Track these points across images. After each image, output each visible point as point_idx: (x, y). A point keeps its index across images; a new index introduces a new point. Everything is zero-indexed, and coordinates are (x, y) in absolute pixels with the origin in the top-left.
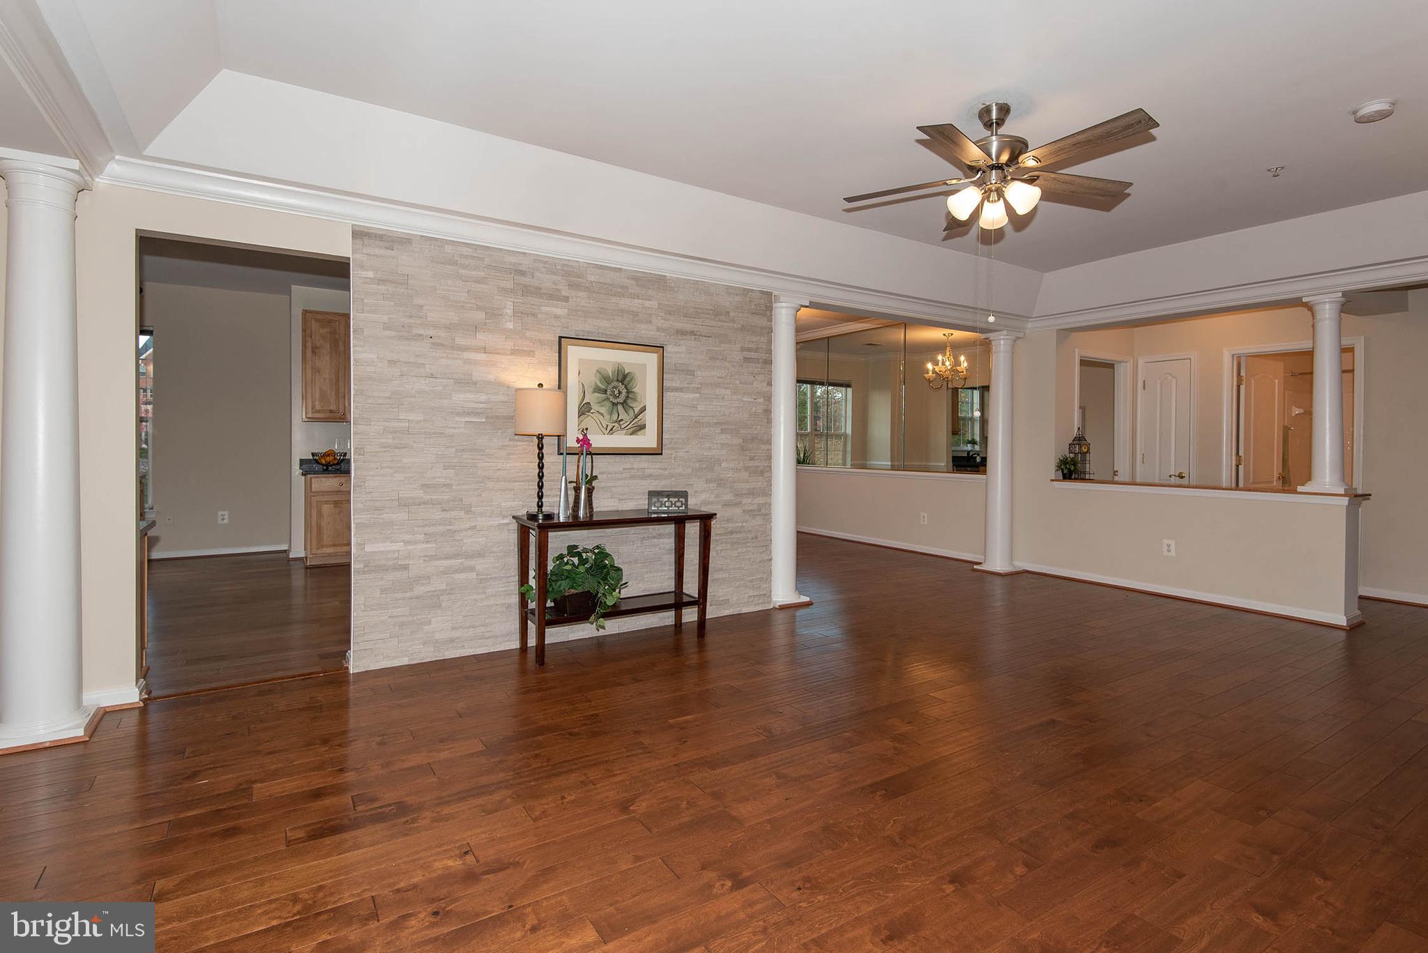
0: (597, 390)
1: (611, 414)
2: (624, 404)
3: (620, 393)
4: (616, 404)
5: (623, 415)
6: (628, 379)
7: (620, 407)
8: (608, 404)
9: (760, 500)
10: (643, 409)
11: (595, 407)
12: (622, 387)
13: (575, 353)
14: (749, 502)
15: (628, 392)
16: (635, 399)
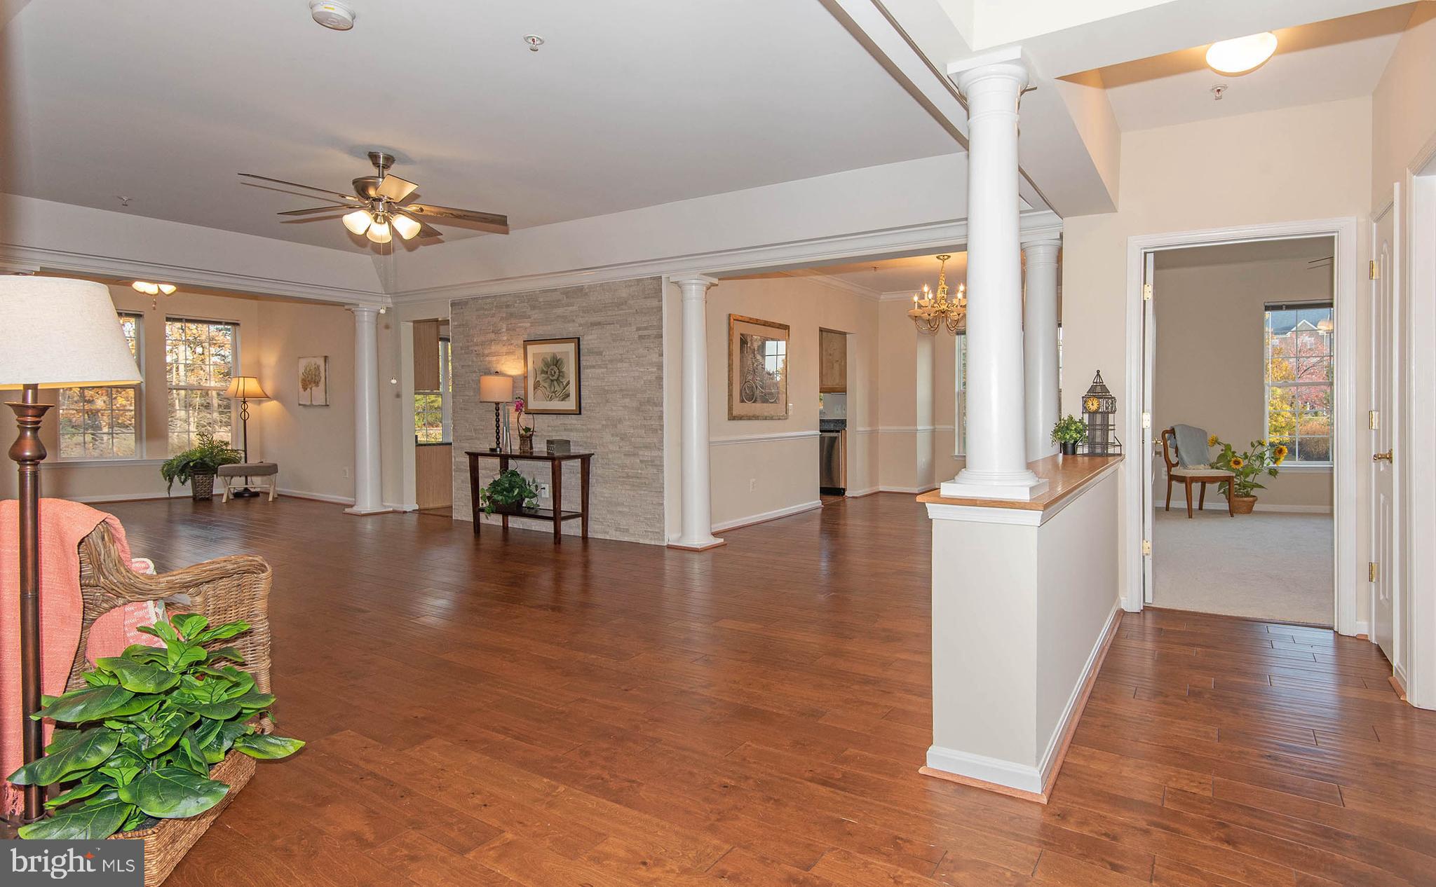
0: (543, 372)
1: (550, 387)
2: (557, 380)
3: (555, 373)
4: (552, 381)
5: (557, 388)
6: (559, 363)
7: (555, 383)
8: (548, 380)
9: (655, 453)
10: (568, 383)
11: (542, 383)
12: (556, 369)
13: (532, 349)
14: (647, 454)
15: (559, 372)
16: (563, 377)
